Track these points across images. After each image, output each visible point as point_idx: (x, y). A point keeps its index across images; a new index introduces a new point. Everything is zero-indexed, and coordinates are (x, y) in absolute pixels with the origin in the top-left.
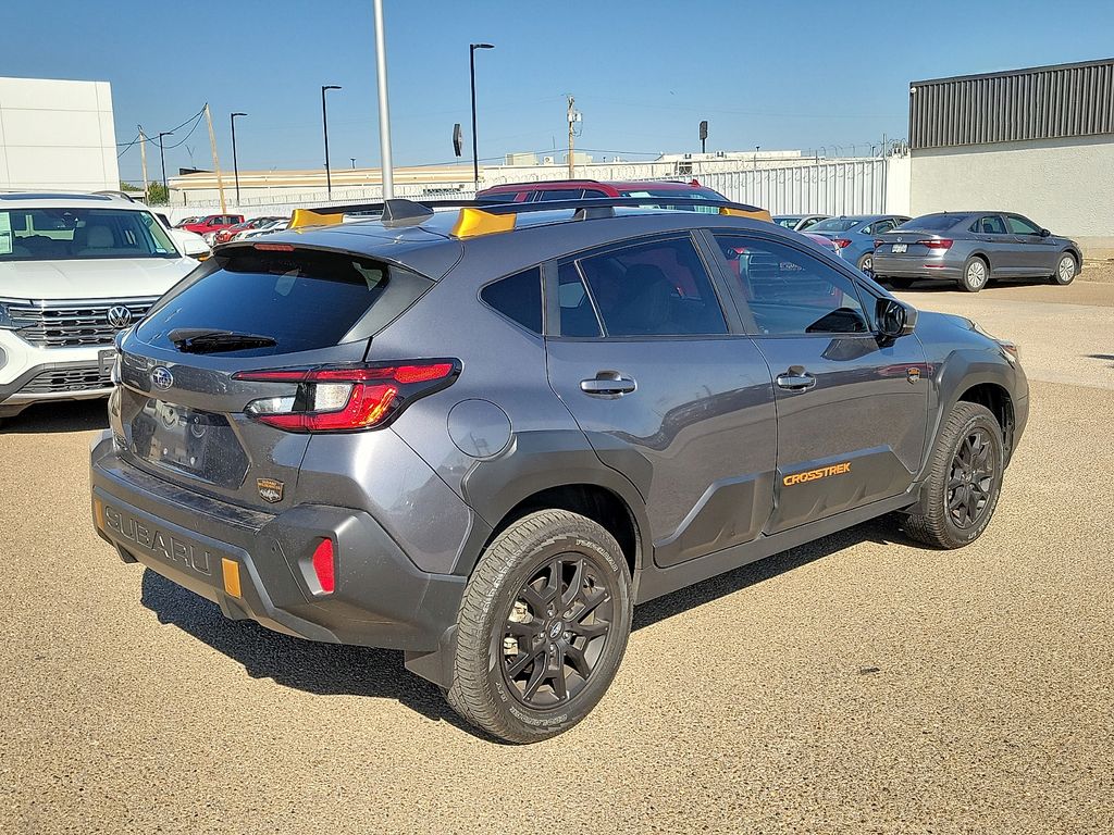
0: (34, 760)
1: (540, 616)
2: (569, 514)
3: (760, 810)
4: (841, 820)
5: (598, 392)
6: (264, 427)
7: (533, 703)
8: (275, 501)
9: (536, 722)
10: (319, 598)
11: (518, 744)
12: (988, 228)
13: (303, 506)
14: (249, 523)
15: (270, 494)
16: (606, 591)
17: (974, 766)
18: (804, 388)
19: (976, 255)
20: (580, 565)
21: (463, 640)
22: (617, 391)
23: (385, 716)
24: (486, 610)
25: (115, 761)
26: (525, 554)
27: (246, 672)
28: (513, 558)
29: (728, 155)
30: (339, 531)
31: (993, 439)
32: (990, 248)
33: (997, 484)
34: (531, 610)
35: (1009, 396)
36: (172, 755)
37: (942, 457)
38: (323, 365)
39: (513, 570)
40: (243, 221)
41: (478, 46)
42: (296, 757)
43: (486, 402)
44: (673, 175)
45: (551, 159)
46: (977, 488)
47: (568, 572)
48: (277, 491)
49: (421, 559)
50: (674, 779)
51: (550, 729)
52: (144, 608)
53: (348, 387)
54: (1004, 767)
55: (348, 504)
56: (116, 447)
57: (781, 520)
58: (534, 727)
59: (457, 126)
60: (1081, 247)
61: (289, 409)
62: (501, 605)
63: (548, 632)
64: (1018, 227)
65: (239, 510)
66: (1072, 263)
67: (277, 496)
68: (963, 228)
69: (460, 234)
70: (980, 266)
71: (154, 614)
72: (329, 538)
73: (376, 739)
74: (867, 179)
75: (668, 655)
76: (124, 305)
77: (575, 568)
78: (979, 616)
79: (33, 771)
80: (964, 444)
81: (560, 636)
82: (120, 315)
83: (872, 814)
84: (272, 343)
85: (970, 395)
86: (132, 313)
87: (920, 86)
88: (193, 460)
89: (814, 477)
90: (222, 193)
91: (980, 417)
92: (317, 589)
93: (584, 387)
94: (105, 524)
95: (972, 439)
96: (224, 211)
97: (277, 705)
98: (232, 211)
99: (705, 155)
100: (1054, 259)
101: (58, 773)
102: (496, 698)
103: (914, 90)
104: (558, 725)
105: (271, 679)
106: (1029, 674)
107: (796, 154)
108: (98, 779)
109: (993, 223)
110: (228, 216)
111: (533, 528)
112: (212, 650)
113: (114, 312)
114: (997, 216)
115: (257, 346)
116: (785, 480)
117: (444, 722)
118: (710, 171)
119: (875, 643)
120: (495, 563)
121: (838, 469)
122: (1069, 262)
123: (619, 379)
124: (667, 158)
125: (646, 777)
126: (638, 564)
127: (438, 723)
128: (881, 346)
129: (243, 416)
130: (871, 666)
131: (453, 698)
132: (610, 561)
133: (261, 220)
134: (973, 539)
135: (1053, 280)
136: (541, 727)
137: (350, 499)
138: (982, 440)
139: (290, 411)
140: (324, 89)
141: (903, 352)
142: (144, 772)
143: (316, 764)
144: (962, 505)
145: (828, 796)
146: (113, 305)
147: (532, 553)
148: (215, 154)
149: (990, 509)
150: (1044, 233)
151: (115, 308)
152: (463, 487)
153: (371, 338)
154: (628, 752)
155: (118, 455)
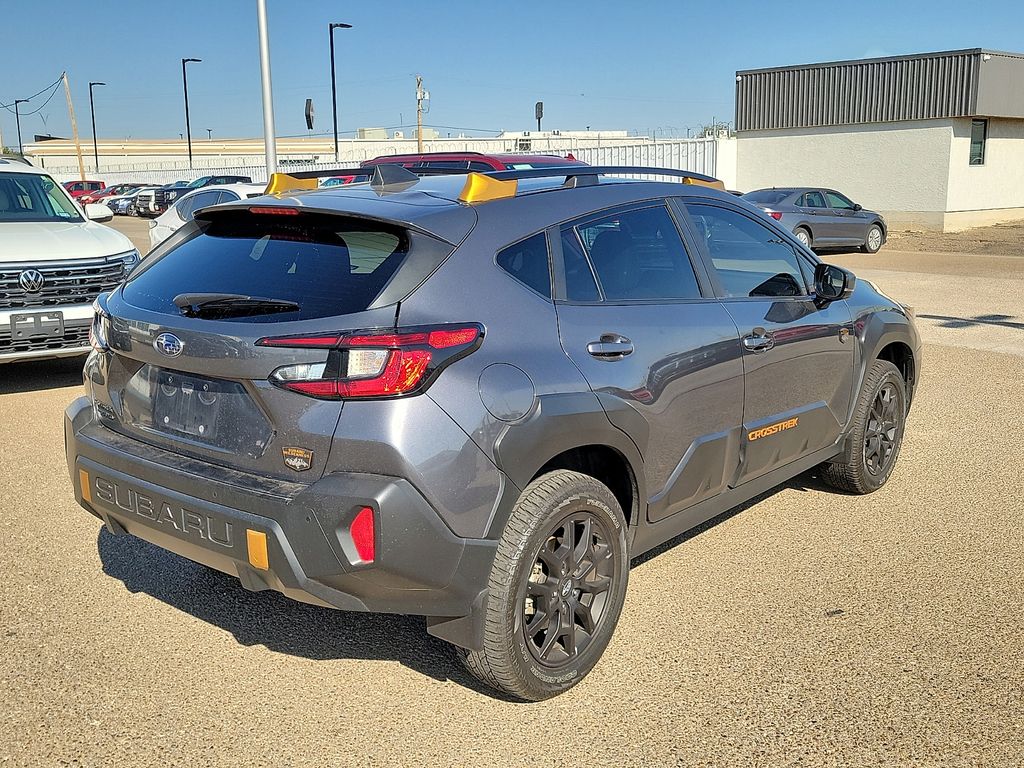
0: (34, 744)
1: (555, 576)
2: (578, 474)
3: (783, 756)
4: (860, 761)
5: (603, 354)
6: (291, 394)
7: (549, 662)
8: (303, 469)
9: (551, 680)
10: (358, 568)
11: (531, 702)
12: (811, 204)
13: (336, 474)
14: (276, 492)
15: (297, 463)
16: (608, 549)
17: (960, 701)
18: (765, 349)
19: (802, 226)
20: (588, 524)
21: (492, 604)
22: (618, 354)
23: (391, 679)
24: (512, 573)
25: (123, 741)
26: (546, 514)
27: (234, 639)
28: (535, 520)
29: (563, 133)
30: (380, 499)
31: (899, 394)
32: (812, 220)
33: (900, 434)
34: (545, 570)
35: (912, 353)
36: (182, 732)
37: (863, 410)
38: (355, 331)
39: (535, 531)
40: (104, 187)
41: (337, 25)
42: (314, 727)
43: (512, 367)
44: (513, 151)
45: (401, 134)
46: (885, 438)
47: (579, 529)
48: (306, 460)
49: (457, 523)
50: (693, 730)
51: (564, 686)
52: (108, 577)
53: (385, 353)
54: (987, 701)
55: (386, 471)
56: (97, 414)
57: (745, 473)
58: (549, 685)
59: (309, 102)
60: (886, 220)
61: (319, 376)
62: (523, 568)
63: (560, 592)
64: (835, 202)
65: (261, 479)
66: (878, 234)
67: (305, 464)
68: (789, 202)
69: (469, 199)
70: (805, 236)
71: (120, 582)
72: (371, 507)
73: (389, 704)
74: (700, 157)
75: (645, 605)
76: (36, 268)
77: (583, 526)
78: (911, 556)
79: (36, 757)
80: (878, 396)
81: (570, 593)
82: (32, 279)
83: (887, 754)
84: (295, 308)
85: (885, 354)
86: (44, 276)
87: (744, 74)
88: (201, 429)
89: (772, 432)
90: (81, 160)
91: (890, 372)
92: (355, 560)
93: (591, 350)
94: (93, 496)
95: (884, 393)
96: (83, 176)
97: (278, 672)
98: (91, 178)
99: (542, 133)
100: (864, 232)
101: (65, 758)
102: (519, 658)
103: (739, 78)
104: (570, 681)
105: (263, 647)
106: (975, 610)
107: (624, 134)
108: (109, 762)
109: (815, 198)
110: (89, 182)
111: (550, 490)
112: (193, 618)
113: (26, 276)
114: (816, 192)
115: (278, 311)
116: (750, 435)
117: (452, 682)
118: (557, 147)
119: (830, 585)
120: (519, 526)
121: (788, 424)
122: (876, 233)
123: (619, 342)
124: (507, 135)
125: (665, 728)
126: (633, 520)
127: (446, 683)
128: (819, 308)
129: (267, 384)
130: (834, 609)
131: (473, 660)
132: (614, 518)
133: (122, 186)
134: (883, 485)
135: (864, 249)
136: (556, 684)
137: (388, 466)
138: (891, 395)
139: (321, 377)
140: (184, 61)
141: (837, 314)
142: (158, 751)
143: (336, 733)
144: (875, 454)
145: (841, 739)
146: (25, 269)
147: (552, 514)
148: (74, 123)
149: (894, 456)
150: (856, 208)
151: (27, 272)
152: (495, 451)
153: (399, 303)
154: (639, 704)
155: (101, 422)
